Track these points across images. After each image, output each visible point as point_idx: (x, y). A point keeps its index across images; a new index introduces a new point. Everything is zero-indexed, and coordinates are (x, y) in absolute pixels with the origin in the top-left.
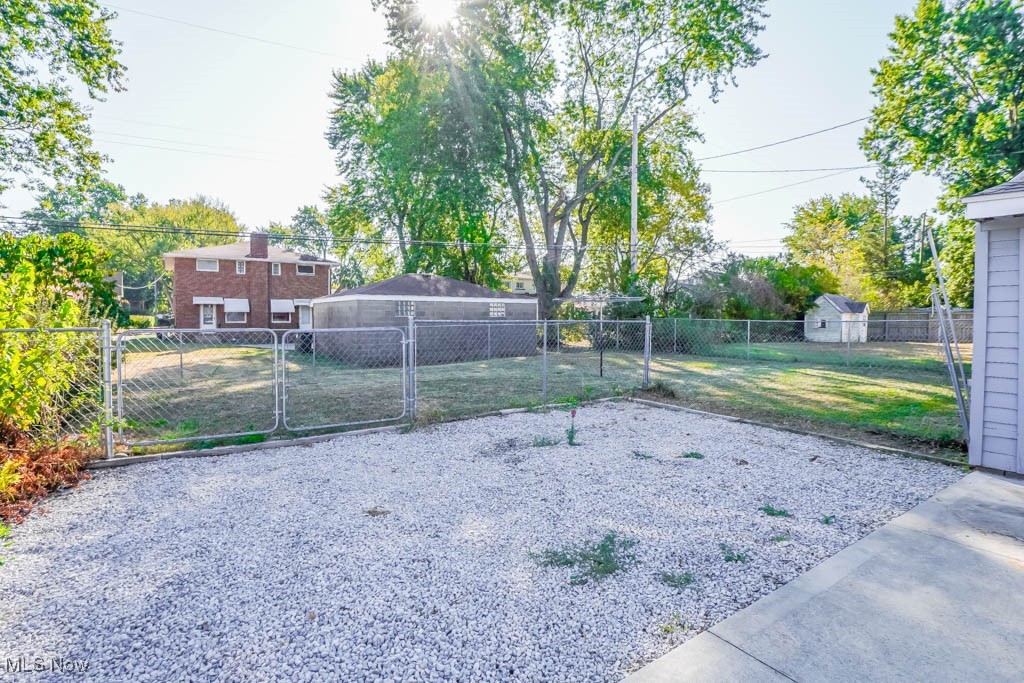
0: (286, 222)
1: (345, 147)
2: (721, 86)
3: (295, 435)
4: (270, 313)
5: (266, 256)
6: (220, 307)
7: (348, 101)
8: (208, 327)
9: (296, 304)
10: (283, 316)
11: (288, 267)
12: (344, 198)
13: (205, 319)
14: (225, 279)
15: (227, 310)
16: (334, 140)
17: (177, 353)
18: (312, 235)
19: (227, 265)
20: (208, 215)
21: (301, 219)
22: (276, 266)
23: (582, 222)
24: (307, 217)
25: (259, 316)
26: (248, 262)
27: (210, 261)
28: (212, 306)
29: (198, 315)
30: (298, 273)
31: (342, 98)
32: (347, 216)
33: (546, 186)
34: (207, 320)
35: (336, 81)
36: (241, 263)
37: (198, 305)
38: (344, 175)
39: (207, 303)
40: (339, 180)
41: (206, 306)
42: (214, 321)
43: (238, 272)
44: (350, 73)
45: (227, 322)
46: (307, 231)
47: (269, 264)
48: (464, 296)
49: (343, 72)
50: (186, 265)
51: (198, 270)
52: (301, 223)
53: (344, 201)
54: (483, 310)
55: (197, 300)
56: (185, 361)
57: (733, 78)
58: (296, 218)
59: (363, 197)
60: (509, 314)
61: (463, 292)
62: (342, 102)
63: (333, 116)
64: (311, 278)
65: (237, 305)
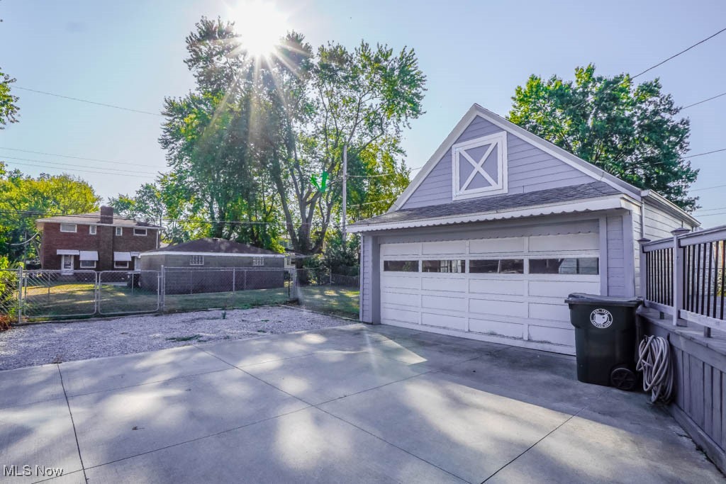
0: (132, 195)
1: (173, 148)
2: (401, 128)
3: (104, 316)
4: (113, 261)
5: (112, 223)
6: (77, 257)
7: (176, 118)
8: (68, 271)
9: (132, 255)
10: (123, 263)
11: (127, 230)
12: (172, 182)
13: (65, 265)
14: (81, 238)
15: (81, 259)
16: (166, 143)
17: (45, 287)
18: (152, 205)
19: (83, 228)
20: (71, 188)
21: (143, 193)
22: (119, 229)
23: (328, 205)
24: (148, 191)
25: (105, 263)
26: (98, 227)
27: (72, 225)
28: (71, 256)
29: (60, 263)
30: (135, 234)
31: (171, 116)
32: (174, 194)
33: (303, 181)
34: (66, 266)
35: (167, 105)
36: (93, 227)
37: (60, 256)
38: (173, 166)
39: (67, 254)
40: (170, 170)
41: (66, 256)
42: (72, 266)
43: (91, 233)
44: (177, 100)
45: (81, 267)
46: (148, 202)
47: (114, 228)
48: (237, 252)
49: (172, 99)
50: (52, 228)
51: (61, 231)
52: (143, 196)
53: (172, 185)
54: (248, 261)
55: (59, 252)
56: (51, 291)
57: (408, 124)
58: (140, 192)
59: (186, 183)
60: (266, 264)
61: (237, 250)
62: (171, 118)
63: (164, 127)
64: (145, 238)
65: (90, 255)
